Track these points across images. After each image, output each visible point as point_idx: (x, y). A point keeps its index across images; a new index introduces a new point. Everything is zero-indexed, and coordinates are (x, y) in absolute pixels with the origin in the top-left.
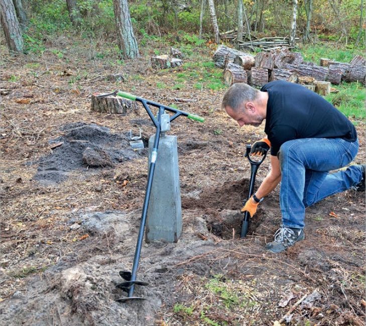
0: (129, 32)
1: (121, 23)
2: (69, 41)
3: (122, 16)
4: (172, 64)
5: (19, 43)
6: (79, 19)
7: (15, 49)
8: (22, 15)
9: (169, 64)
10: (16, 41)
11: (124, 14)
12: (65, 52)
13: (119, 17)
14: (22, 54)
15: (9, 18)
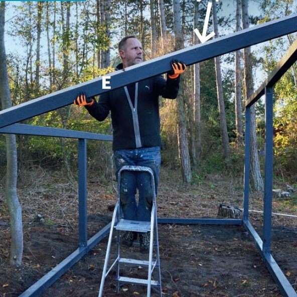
0: (258, 174)
1: (252, 168)
2: (221, 179)
3: (253, 164)
4: (282, 195)
5: (189, 178)
6: (231, 164)
7: (186, 182)
8: (195, 161)
9: (280, 195)
10: (187, 177)
11: (255, 162)
12: (216, 185)
13: (252, 164)
14: (189, 185)
15: (185, 163)
